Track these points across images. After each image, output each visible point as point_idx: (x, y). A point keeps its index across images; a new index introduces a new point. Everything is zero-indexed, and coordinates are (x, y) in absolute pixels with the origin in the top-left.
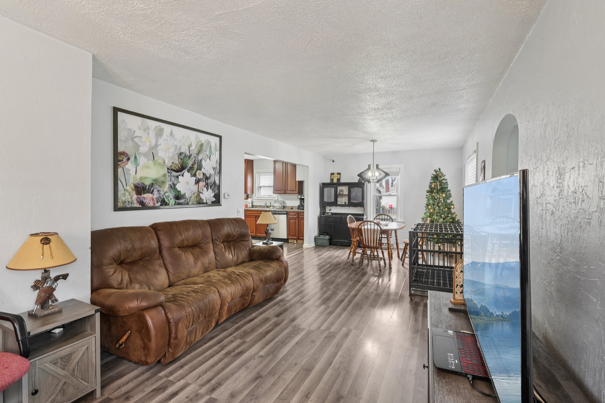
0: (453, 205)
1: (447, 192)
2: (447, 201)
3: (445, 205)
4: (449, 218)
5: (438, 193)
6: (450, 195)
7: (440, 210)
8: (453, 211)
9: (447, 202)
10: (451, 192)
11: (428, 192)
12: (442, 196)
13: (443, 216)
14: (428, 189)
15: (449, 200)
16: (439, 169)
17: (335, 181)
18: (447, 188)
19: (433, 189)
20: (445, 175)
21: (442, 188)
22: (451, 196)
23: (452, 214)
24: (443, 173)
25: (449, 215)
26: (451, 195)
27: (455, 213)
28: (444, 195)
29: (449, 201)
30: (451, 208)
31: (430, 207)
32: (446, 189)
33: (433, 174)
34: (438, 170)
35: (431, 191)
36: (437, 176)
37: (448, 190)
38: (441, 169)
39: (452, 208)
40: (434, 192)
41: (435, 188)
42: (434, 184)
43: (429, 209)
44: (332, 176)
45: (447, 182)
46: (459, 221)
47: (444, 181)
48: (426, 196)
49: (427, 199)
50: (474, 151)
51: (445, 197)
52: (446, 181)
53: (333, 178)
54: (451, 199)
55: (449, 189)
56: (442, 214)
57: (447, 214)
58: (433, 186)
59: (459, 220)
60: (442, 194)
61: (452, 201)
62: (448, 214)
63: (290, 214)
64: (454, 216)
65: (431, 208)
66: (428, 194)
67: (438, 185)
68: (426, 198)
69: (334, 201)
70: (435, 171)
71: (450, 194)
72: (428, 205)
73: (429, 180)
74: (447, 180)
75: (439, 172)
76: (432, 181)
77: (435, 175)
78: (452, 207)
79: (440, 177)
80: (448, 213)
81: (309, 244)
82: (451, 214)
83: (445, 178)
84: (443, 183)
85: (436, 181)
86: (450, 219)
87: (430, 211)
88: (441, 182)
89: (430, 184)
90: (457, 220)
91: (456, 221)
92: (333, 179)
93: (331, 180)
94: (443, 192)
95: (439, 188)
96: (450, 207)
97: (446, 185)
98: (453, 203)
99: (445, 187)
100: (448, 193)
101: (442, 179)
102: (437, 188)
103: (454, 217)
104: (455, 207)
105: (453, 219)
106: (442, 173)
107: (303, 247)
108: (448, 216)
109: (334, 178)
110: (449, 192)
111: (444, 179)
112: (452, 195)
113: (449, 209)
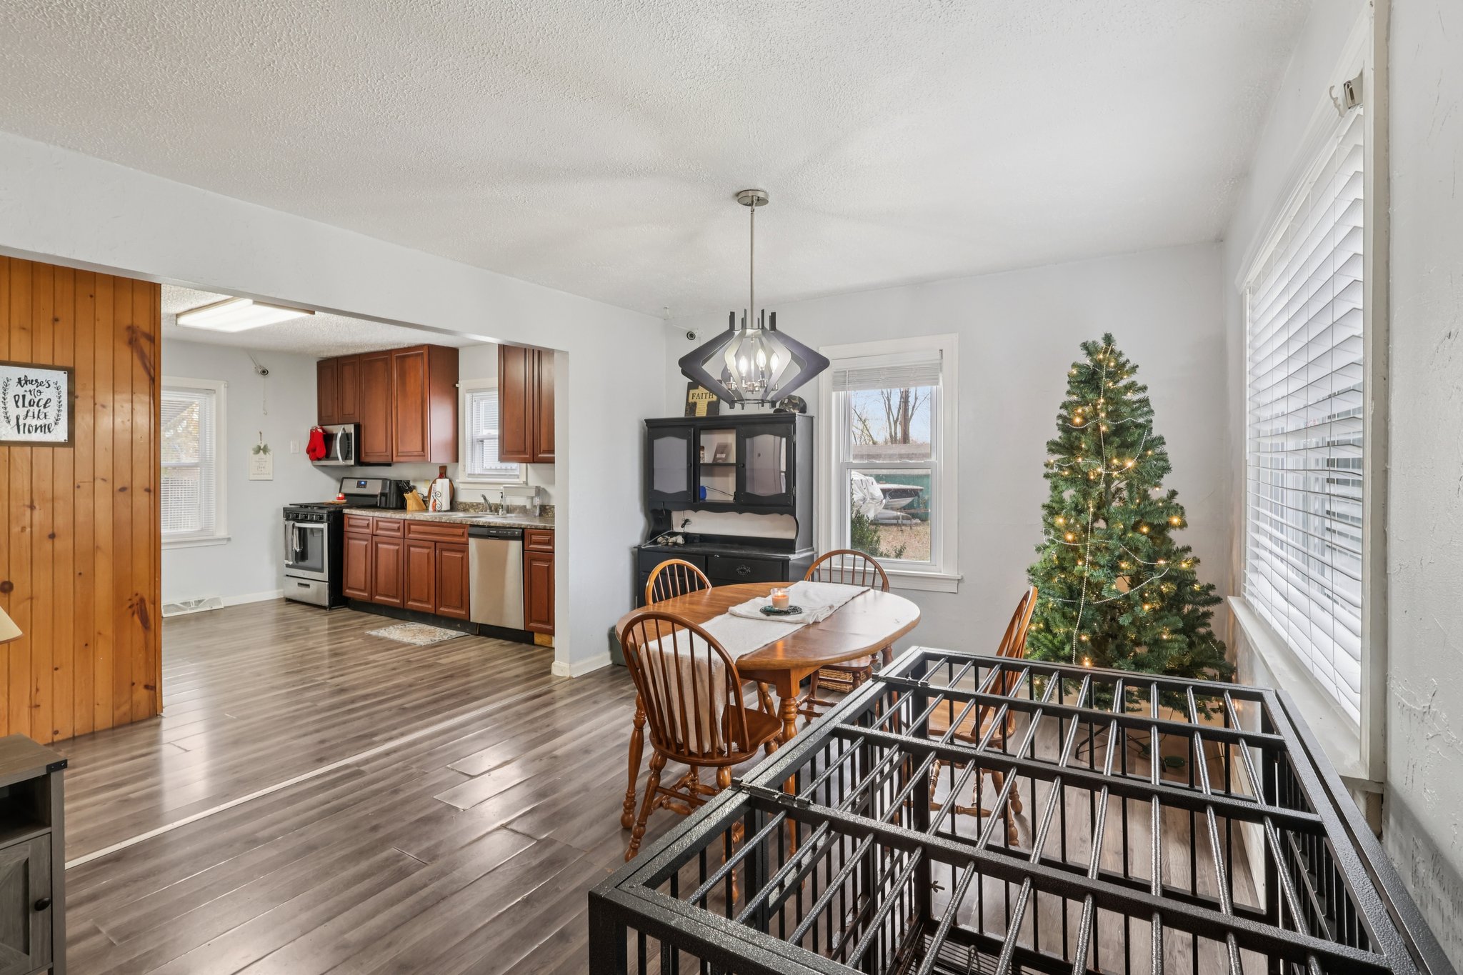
0: (1180, 510)
1: (1146, 449)
2: (1146, 491)
3: (1136, 513)
4: (1156, 577)
5: (1098, 453)
6: (1161, 463)
7: (1110, 537)
8: (1178, 538)
9: (1145, 496)
10: (1165, 448)
11: (1054, 447)
12: (1119, 468)
13: (1124, 565)
14: (1057, 435)
15: (1157, 485)
16: (1108, 339)
17: (701, 411)
18: (1146, 427)
19: (1074, 434)
20: (1134, 369)
21: (1119, 430)
22: (1167, 469)
23: (1174, 555)
24: (1122, 359)
25: (1156, 560)
26: (1166, 461)
27: (1188, 549)
28: (1130, 464)
29: (1157, 493)
30: (1168, 525)
31: (1060, 521)
32: (1141, 436)
33: (1074, 365)
34: (1102, 344)
35: (1067, 446)
36: (1095, 373)
37: (1153, 440)
38: (1115, 336)
39: (1174, 527)
40: (1081, 449)
41: (1083, 431)
42: (1080, 411)
43: (1059, 530)
44: (692, 392)
45: (1145, 402)
46: (1212, 593)
47: (1130, 396)
48: (1045, 470)
49: (1048, 483)
50: (1339, 92)
51: (1137, 470)
52: (1140, 396)
53: (695, 400)
54: (1168, 482)
55: (1155, 434)
56: (1120, 558)
57: (1150, 558)
58: (1078, 420)
59: (1211, 587)
60: (1119, 456)
61: (1173, 494)
62: (1153, 557)
63: (534, 537)
64: (1184, 565)
65: (1068, 527)
66: (1058, 456)
67: (1103, 415)
68: (1047, 476)
69: (686, 489)
70: (1089, 349)
71: (1162, 457)
72: (1052, 510)
73: (1060, 392)
74: (1144, 389)
75: (1105, 352)
76: (1075, 398)
77: (1087, 367)
78: (1175, 520)
79: (1113, 376)
80: (1155, 552)
81: (570, 663)
82: (1168, 556)
83: (1138, 378)
84: (1127, 403)
85: (1091, 396)
86: (1164, 580)
87: (1066, 540)
88: (1114, 399)
89: (1064, 413)
90: (1202, 587)
91: (1193, 593)
92: (695, 404)
93: (686, 411)
94: (1126, 448)
95: (1103, 428)
96: (1162, 521)
97: (1141, 415)
98: (1177, 500)
99: (1138, 426)
100: (1150, 453)
101: (1122, 384)
102: (1097, 428)
103: (1184, 572)
104: (1188, 518)
105: (1183, 580)
106: (1120, 354)
107: (549, 672)
108: (1151, 569)
109: (697, 401)
110: (1158, 450)
111: (1131, 387)
112: (1171, 461)
113: (1160, 531)
